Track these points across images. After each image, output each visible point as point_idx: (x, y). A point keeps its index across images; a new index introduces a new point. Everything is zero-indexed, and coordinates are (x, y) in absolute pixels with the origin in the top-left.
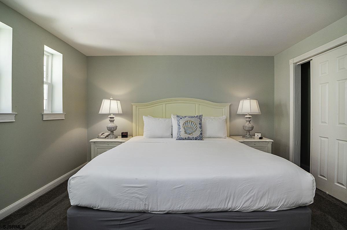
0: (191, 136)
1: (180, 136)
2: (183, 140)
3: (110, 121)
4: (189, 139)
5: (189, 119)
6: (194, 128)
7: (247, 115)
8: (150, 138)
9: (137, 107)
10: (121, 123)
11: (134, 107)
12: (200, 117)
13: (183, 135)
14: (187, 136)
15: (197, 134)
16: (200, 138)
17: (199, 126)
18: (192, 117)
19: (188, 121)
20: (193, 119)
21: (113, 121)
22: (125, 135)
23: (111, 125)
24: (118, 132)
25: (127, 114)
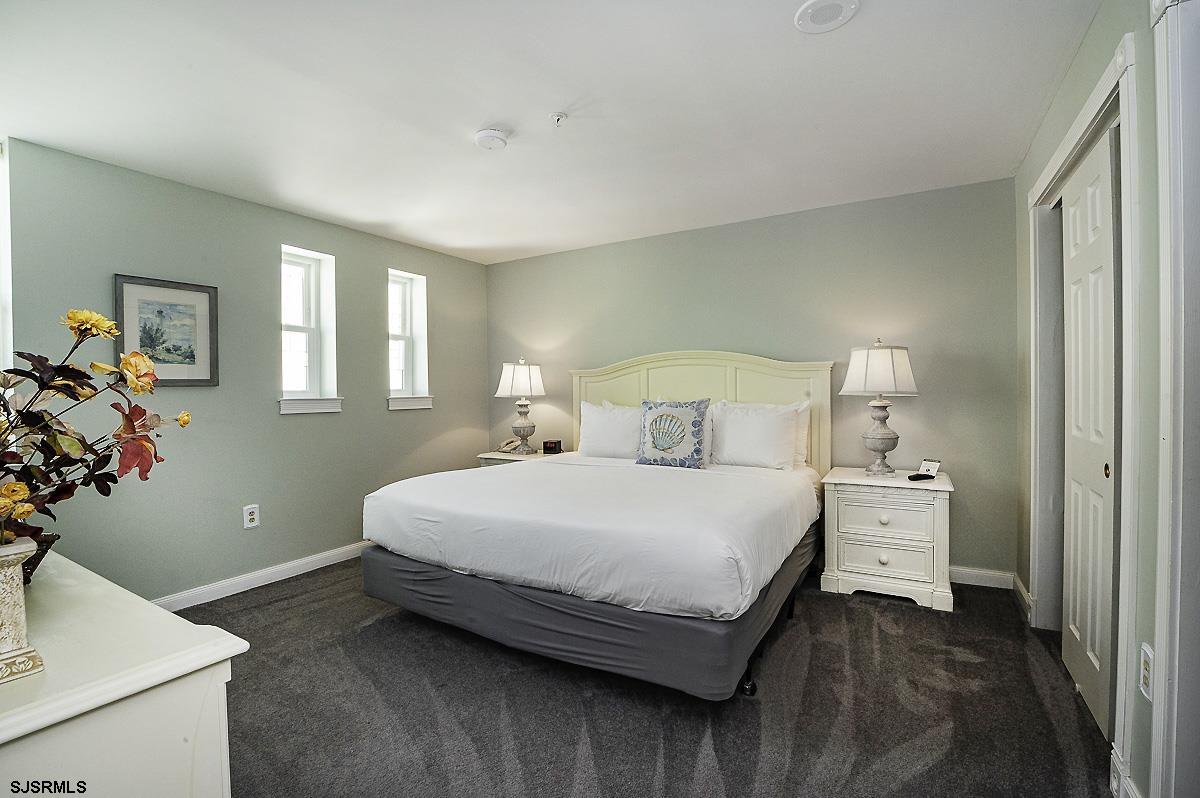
0: (668, 456)
1: (644, 453)
2: (651, 464)
3: (520, 413)
4: (664, 463)
5: (670, 411)
6: (676, 434)
7: (874, 398)
8: (589, 455)
9: (582, 379)
10: (546, 417)
11: (576, 380)
12: (701, 407)
13: (650, 453)
14: (659, 455)
15: (685, 450)
16: (694, 461)
17: (690, 429)
18: (679, 405)
19: (665, 417)
20: (675, 412)
21: (526, 413)
22: (552, 448)
23: (520, 422)
24: (537, 440)
25: (560, 395)
